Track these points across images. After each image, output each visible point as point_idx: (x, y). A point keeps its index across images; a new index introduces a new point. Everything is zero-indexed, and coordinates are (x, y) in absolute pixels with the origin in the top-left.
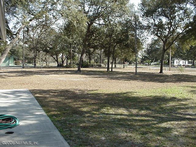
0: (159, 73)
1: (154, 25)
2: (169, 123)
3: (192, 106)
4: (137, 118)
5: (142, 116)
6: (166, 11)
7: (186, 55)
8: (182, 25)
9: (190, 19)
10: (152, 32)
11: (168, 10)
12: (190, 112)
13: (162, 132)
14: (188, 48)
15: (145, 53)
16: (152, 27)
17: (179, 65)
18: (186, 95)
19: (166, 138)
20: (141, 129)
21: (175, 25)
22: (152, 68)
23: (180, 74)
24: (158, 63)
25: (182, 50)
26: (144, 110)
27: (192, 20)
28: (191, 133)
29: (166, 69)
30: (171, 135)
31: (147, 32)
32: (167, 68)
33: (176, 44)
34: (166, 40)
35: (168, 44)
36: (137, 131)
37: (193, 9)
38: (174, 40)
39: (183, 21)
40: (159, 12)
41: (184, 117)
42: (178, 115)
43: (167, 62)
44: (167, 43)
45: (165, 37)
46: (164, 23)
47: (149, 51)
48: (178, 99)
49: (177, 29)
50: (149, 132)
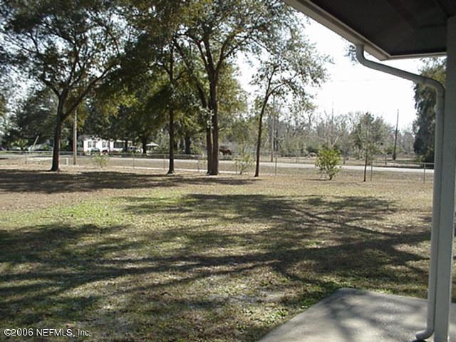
0: (49, 171)
1: (34, 54)
2: (89, 285)
3: (134, 242)
4: (8, 285)
5: (21, 276)
6: (64, 23)
7: (109, 127)
8: (102, 59)
9: (119, 48)
10: (30, 71)
11: (70, 23)
12: (132, 254)
13: (75, 311)
14: (115, 112)
15: (11, 124)
16: (31, 59)
17: (96, 151)
18: (118, 218)
19: (86, 323)
20: (24, 312)
21: (84, 59)
22: (32, 159)
23: (98, 171)
24: (46, 146)
25: (101, 117)
26: (24, 262)
27: (122, 51)
28: (142, 301)
29: (66, 160)
30: (97, 313)
31: (19, 71)
32: (68, 158)
33: (88, 103)
34: (65, 93)
35: (69, 102)
36: (13, 317)
37: (124, 25)
38: (84, 93)
39: (104, 50)
40: (48, 25)
41: (121, 267)
42: (106, 265)
43: (67, 144)
44: (67, 99)
45: (62, 84)
46: (60, 51)
47: (21, 118)
48: (102, 230)
49: (90, 67)
50: (44, 316)
